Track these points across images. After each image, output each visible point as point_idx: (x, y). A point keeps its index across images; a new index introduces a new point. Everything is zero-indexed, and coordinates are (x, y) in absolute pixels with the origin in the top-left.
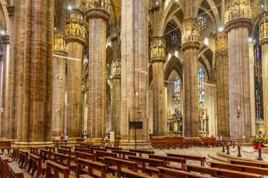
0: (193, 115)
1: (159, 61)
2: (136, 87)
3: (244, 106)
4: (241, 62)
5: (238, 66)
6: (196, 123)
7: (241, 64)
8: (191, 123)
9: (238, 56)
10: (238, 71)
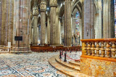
0: (68, 35)
1: (54, 6)
2: (21, 16)
3: (90, 30)
4: (90, 6)
5: (88, 9)
6: (69, 38)
7: (89, 8)
8: (67, 39)
9: (88, 4)
10: (88, 11)
